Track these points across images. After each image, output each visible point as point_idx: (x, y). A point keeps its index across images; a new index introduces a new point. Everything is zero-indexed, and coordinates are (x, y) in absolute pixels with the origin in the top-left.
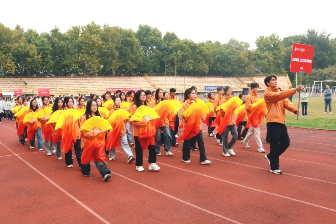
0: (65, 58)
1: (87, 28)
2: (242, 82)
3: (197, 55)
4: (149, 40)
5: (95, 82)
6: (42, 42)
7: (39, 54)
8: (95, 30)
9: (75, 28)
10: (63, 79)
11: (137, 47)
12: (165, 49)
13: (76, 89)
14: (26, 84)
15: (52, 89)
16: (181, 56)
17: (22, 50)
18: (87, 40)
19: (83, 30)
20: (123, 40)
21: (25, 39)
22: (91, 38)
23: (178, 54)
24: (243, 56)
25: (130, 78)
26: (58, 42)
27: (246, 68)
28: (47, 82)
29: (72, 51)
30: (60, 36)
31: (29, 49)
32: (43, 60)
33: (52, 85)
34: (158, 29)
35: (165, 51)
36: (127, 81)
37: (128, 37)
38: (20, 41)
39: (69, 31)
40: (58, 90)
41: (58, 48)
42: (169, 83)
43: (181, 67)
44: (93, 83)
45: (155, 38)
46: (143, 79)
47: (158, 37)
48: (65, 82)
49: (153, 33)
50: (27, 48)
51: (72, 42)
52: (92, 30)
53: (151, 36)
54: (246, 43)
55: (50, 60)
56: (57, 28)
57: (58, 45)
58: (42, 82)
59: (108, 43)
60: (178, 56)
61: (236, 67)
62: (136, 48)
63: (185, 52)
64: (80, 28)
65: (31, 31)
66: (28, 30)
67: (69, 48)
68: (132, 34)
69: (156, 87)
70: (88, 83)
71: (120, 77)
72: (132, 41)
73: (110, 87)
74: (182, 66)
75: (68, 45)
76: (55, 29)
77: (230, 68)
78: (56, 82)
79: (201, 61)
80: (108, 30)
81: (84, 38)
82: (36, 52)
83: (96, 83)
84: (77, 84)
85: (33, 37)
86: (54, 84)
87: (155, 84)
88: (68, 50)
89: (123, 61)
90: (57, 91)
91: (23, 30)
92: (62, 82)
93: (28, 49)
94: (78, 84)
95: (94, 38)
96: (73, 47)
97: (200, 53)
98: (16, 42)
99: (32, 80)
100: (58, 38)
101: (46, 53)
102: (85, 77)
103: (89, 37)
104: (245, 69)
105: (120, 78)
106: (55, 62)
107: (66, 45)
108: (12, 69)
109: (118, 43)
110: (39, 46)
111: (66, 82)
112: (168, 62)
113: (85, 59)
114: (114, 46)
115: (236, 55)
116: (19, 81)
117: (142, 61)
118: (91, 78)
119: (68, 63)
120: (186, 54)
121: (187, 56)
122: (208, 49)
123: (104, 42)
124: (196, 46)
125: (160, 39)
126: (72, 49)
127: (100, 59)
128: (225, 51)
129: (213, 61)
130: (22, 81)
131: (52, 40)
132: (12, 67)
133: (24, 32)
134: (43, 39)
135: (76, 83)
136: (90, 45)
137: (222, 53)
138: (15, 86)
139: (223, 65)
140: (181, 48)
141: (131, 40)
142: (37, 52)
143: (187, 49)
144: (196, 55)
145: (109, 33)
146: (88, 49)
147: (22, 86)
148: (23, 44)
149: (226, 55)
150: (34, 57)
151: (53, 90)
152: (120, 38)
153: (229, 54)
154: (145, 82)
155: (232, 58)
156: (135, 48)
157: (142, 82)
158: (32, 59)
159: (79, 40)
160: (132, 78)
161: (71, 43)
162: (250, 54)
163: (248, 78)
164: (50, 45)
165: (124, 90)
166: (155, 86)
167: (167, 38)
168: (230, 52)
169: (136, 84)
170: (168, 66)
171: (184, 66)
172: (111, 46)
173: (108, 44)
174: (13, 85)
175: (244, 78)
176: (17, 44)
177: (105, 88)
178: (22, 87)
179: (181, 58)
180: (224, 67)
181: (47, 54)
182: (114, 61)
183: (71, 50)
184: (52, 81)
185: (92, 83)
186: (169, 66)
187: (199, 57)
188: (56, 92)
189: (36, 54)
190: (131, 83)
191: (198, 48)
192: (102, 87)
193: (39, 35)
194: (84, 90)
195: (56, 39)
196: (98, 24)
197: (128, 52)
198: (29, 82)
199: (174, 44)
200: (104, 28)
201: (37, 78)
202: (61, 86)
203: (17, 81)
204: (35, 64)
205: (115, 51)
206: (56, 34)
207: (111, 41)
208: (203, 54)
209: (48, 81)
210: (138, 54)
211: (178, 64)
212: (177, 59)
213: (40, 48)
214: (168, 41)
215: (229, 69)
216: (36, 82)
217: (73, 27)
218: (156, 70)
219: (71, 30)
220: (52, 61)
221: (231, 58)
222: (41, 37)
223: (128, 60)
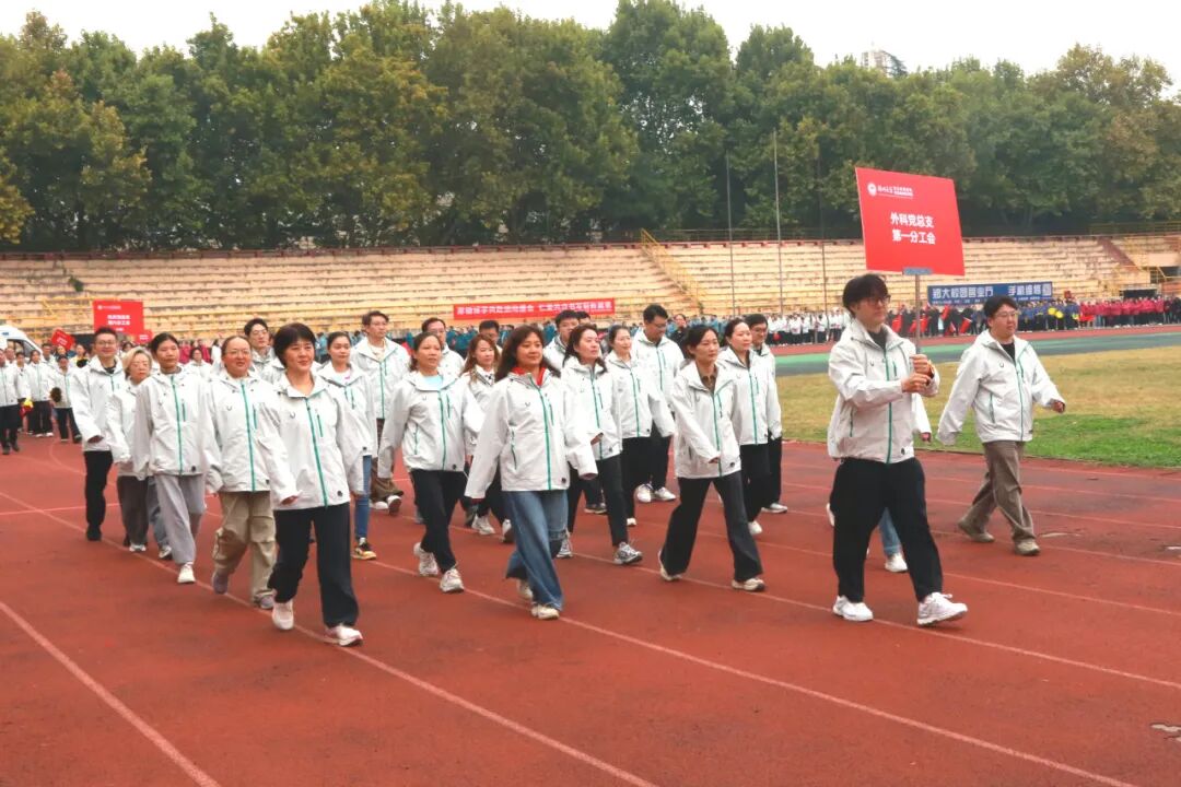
0: (256, 165)
1: (365, 23)
2: (1124, 260)
3: (896, 137)
4: (662, 72)
5: (403, 272)
6: (146, 90)
7: (138, 152)
8: (399, 31)
9: (309, 24)
10: (253, 261)
11: (596, 106)
12: (744, 111)
13: (314, 307)
14: (79, 287)
15: (203, 311)
16: (817, 140)
17: (53, 130)
18: (360, 79)
19: (341, 33)
20: (532, 75)
21: (70, 79)
22: (381, 73)
23: (801, 134)
24: (1126, 133)
25: (571, 254)
26: (225, 90)
27: (1147, 191)
28: (176, 279)
29: (292, 133)
30: (232, 65)
31: (89, 126)
32: (152, 175)
33: (199, 291)
34: (708, 12)
35: (740, 121)
36: (552, 268)
37: (552, 60)
38: (48, 88)
39: (280, 38)
40: (226, 314)
41: (224, 119)
42: (756, 274)
43: (813, 193)
44: (392, 277)
45: (694, 61)
46: (631, 257)
47: (704, 57)
48: (260, 277)
49: (683, 34)
50: (78, 122)
51: (292, 91)
52: (387, 33)
53: (672, 52)
54: (1148, 64)
55: (188, 177)
56: (223, 26)
57: (226, 104)
58: (154, 279)
59: (461, 90)
60: (801, 145)
61: (1094, 189)
62: (594, 112)
63: (834, 125)
64: (332, 23)
65: (96, 43)
66: (86, 36)
67: (276, 119)
68: (571, 48)
69: (688, 293)
70: (372, 278)
71: (520, 250)
72: (573, 79)
73: (473, 297)
74: (821, 190)
75: (270, 107)
76: (210, 29)
77: (1064, 194)
78: (222, 275)
79: (913, 162)
80: (460, 29)
81: (344, 73)
82: (121, 139)
83: (409, 281)
84: (316, 283)
85: (108, 68)
86: (209, 286)
87: (686, 279)
88: (272, 128)
89: (534, 176)
90: (223, 318)
91: (62, 37)
92: (249, 277)
93: (82, 125)
94: (324, 283)
95: (394, 68)
96: (296, 115)
97: (910, 125)
98: (31, 93)
99: (107, 269)
100: (223, 74)
101: (169, 143)
102: (359, 254)
103: (372, 68)
104: (1138, 198)
105: (523, 254)
106: (215, 188)
107: (259, 105)
108: (12, 222)
109: (506, 92)
110: (138, 114)
111: (266, 277)
112: (756, 174)
113: (350, 168)
114: (489, 107)
115: (1090, 131)
116: (44, 273)
117: (625, 173)
118: (386, 258)
119: (276, 188)
120: (840, 134)
121: (846, 141)
122: (950, 105)
123: (443, 91)
124: (894, 94)
125: (716, 64)
126: (293, 122)
127: (424, 167)
128: (1039, 108)
129: (975, 164)
130: (60, 272)
131: (197, 83)
132: (11, 210)
133: (68, 45)
134: (152, 78)
135: (312, 279)
136: (377, 103)
137: (1020, 121)
138: (30, 299)
139: (1025, 178)
140: (814, 105)
141: (569, 78)
142: (128, 138)
143: (843, 107)
144: (890, 134)
145: (465, 47)
146: (364, 121)
147: (62, 297)
148: (56, 105)
149: (1041, 131)
150: (110, 162)
151: (207, 315)
152: (514, 68)
153: (1056, 125)
154: (638, 273)
155: (1069, 144)
156: (588, 112)
157: (625, 273)
158: (102, 172)
159: (322, 83)
160: (583, 253)
161: (288, 95)
162: (1165, 119)
163: (1160, 240)
164: (189, 107)
165: (537, 309)
166: (685, 288)
167: (755, 59)
168: (1059, 115)
169: (595, 281)
170: (755, 192)
171: (829, 190)
172: (473, 106)
173: (463, 98)
174: (16, 294)
175: (1136, 242)
176: (33, 106)
177: (449, 302)
178: (61, 302)
179: (817, 155)
180: (1034, 187)
181: (175, 150)
182: (490, 178)
183: (287, 128)
184: (201, 271)
185: (389, 281)
186: (761, 191)
187: (904, 143)
188: (221, 323)
189: (120, 147)
190: (570, 279)
191: (899, 99)
192: (431, 298)
193: (139, 56)
194: (349, 313)
195: (214, 80)
196: (416, 3)
197: (554, 131)
198: (93, 280)
199: (783, 86)
200: (439, 19)
201: (131, 259)
202: (245, 293)
203: (38, 274)
204: (119, 197)
205: (493, 131)
206: (215, 55)
207: (474, 81)
208: (925, 131)
209: (182, 271)
210: (602, 138)
211: (800, 184)
212: (797, 157)
213: (138, 120)
214: (756, 69)
215: (1055, 198)
216: (127, 276)
217: (295, 20)
218: (700, 212)
219: (290, 31)
220: (196, 183)
221: (1065, 144)
222: (145, 70)
223: (556, 167)
